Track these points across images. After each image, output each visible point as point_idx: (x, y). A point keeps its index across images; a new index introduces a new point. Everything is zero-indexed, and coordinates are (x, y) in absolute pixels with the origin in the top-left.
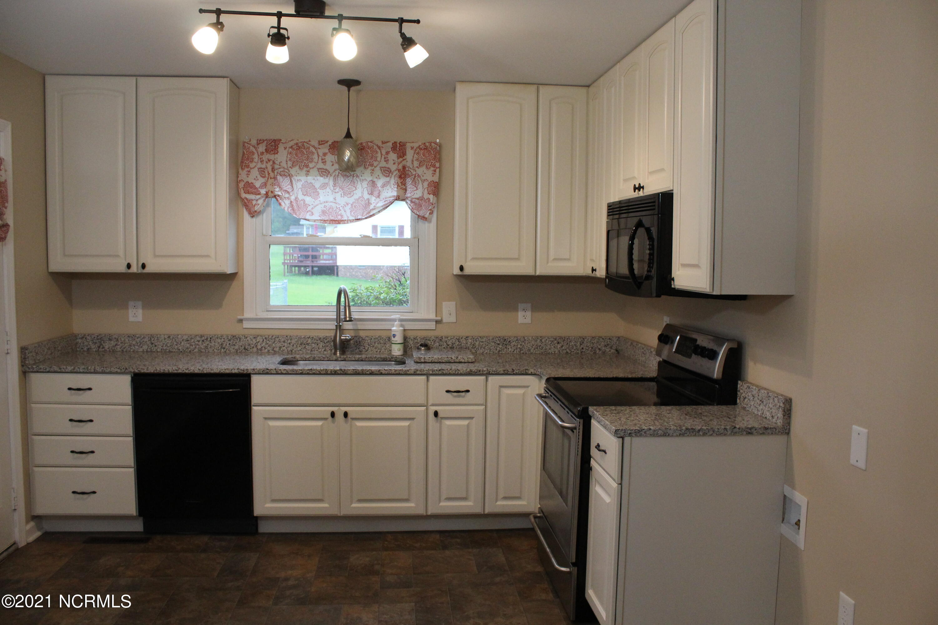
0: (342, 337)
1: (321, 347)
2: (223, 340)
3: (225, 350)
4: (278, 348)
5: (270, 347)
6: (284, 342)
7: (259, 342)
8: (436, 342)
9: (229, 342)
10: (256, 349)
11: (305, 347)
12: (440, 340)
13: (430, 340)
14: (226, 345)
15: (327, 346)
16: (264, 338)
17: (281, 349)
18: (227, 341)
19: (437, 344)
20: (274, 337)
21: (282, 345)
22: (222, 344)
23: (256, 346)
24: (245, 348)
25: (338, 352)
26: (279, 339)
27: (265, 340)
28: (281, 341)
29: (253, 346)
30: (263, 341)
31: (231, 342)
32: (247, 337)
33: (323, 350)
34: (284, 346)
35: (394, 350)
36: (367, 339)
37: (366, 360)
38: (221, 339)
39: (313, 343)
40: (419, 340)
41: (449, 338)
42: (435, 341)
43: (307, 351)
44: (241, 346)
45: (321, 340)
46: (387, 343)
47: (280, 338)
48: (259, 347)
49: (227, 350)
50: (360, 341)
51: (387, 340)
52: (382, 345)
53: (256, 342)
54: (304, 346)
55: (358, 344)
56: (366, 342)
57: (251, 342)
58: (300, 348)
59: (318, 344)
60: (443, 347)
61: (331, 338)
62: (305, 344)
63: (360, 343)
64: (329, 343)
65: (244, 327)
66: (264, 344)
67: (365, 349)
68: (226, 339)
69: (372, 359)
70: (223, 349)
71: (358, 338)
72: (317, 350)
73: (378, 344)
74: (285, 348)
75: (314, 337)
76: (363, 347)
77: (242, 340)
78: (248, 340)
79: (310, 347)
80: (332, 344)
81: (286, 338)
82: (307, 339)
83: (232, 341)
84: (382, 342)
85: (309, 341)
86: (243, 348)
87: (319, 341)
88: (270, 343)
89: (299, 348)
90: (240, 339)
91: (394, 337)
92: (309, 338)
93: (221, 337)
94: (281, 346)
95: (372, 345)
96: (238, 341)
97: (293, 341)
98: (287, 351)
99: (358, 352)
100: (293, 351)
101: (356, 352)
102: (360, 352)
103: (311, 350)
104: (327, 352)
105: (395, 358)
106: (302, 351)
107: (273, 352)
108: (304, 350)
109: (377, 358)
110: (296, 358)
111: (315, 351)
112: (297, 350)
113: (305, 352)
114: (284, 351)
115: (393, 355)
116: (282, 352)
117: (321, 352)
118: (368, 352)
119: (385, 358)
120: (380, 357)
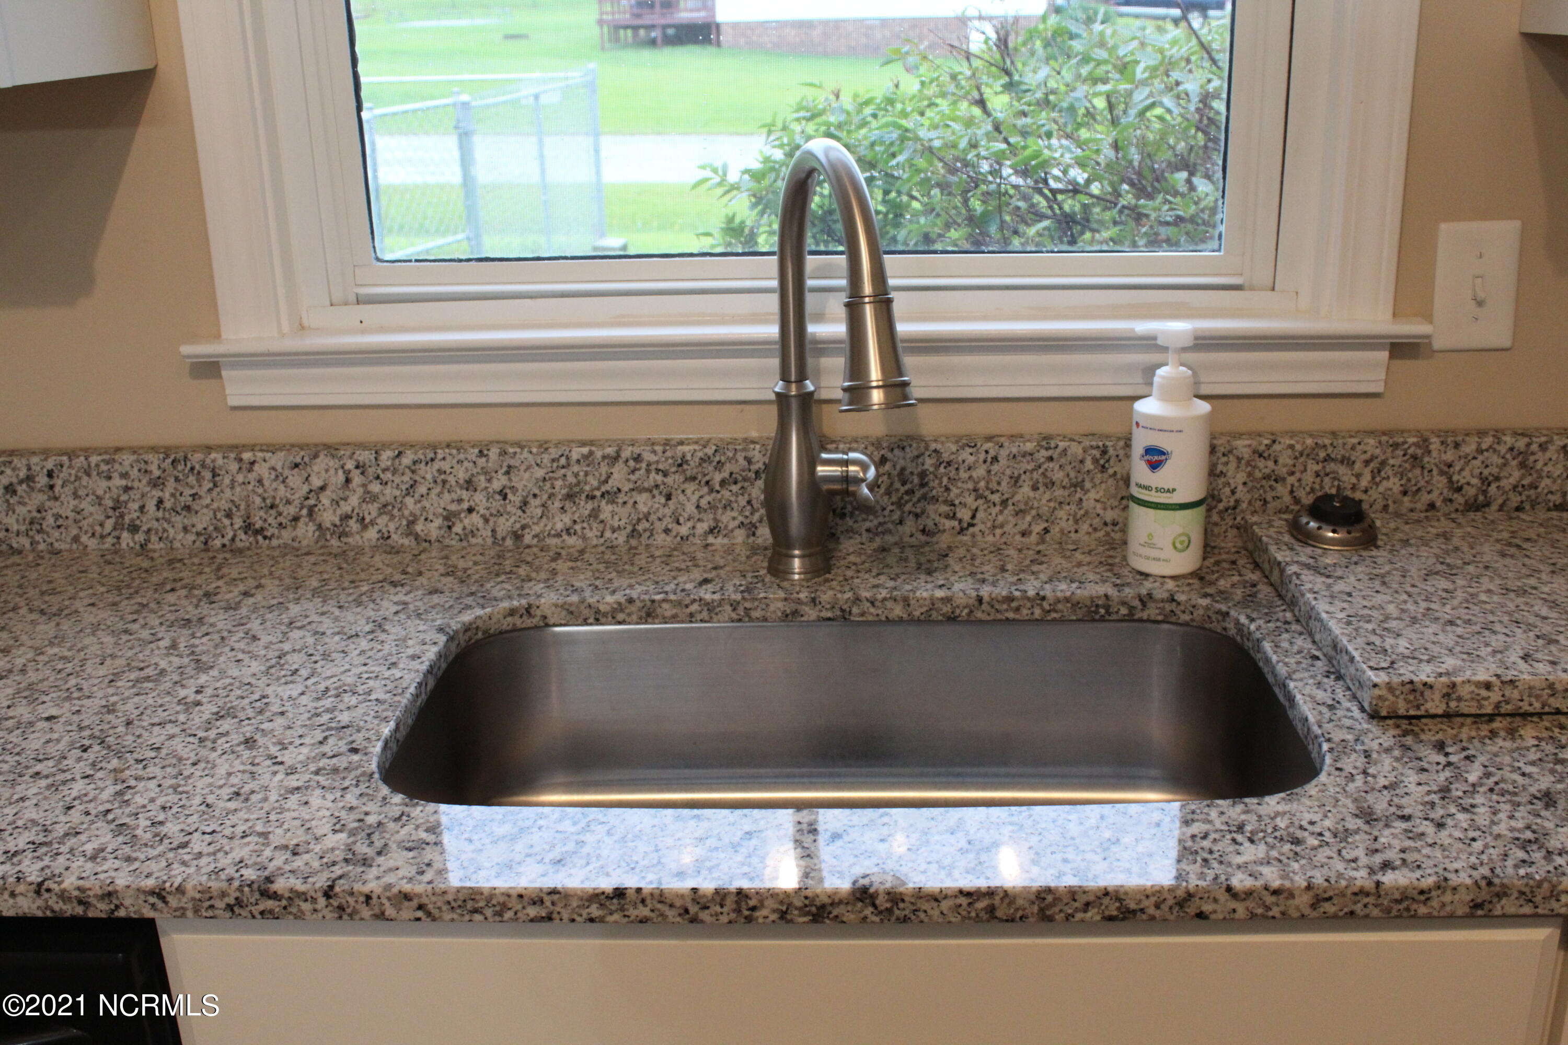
0: (821, 470)
1: (690, 508)
2: (124, 482)
3: (140, 537)
4: (438, 522)
5: (392, 517)
6: (469, 484)
7: (323, 488)
8: (1388, 471)
9: (157, 493)
10: (312, 527)
11: (594, 514)
12: (1414, 457)
13: (1350, 463)
14: (142, 508)
15: (727, 506)
16: (350, 465)
17: (458, 529)
18: (142, 485)
19: (1394, 484)
20: (407, 460)
21: (460, 501)
22: (117, 505)
23: (311, 513)
24: (248, 527)
25: (797, 563)
26: (441, 472)
27: (357, 479)
28: (452, 480)
29: (292, 510)
30: (348, 481)
31: (167, 495)
32: (253, 463)
33: (702, 527)
34: (470, 510)
35: (1152, 546)
36: (971, 459)
37: (979, 615)
38: (109, 478)
39: (641, 490)
40: (1286, 459)
41: (1469, 448)
42: (1383, 463)
43: (608, 534)
44: (229, 515)
45: (690, 470)
46: (1088, 485)
47: (445, 466)
48: (329, 517)
49: (154, 538)
50: (923, 474)
51: (1089, 465)
52: (1059, 493)
53: (306, 488)
54: (590, 505)
55: (911, 492)
56: (963, 475)
57: (282, 491)
58: (567, 519)
59: (669, 497)
60: (1425, 498)
61: (749, 460)
62: (591, 497)
63: (923, 485)
64: (735, 488)
65: (233, 401)
66: (354, 500)
67: (954, 517)
68: (134, 473)
69: (1017, 609)
70: (125, 535)
71: (911, 452)
72: (667, 531)
73: (1035, 488)
74: (475, 518)
75: (648, 456)
76: (944, 508)
77: (227, 481)
78: (260, 481)
79: (623, 512)
80: (757, 491)
81: (482, 461)
82: (604, 469)
83: (171, 485)
84: (1058, 476)
85: (619, 476)
86: (238, 522)
87: (679, 478)
88: (389, 493)
89: (561, 522)
90: (215, 475)
91: (1154, 466)
92: (616, 458)
93: (104, 467)
94: (453, 507)
95: (996, 498)
96: (208, 485)
97: (524, 481)
98: (489, 541)
99: (911, 536)
100: (528, 539)
101: (901, 539)
102: (923, 538)
103: (634, 530)
104: (726, 541)
105: (1163, 601)
106: (579, 532)
107: (414, 543)
108: (591, 529)
109: (1046, 605)
110: (539, 613)
111: (656, 536)
112: (548, 528)
113: (595, 542)
114: (473, 541)
115: (1141, 573)
116: (464, 548)
117: (691, 538)
118: (973, 536)
119: (1097, 606)
120: (1067, 600)
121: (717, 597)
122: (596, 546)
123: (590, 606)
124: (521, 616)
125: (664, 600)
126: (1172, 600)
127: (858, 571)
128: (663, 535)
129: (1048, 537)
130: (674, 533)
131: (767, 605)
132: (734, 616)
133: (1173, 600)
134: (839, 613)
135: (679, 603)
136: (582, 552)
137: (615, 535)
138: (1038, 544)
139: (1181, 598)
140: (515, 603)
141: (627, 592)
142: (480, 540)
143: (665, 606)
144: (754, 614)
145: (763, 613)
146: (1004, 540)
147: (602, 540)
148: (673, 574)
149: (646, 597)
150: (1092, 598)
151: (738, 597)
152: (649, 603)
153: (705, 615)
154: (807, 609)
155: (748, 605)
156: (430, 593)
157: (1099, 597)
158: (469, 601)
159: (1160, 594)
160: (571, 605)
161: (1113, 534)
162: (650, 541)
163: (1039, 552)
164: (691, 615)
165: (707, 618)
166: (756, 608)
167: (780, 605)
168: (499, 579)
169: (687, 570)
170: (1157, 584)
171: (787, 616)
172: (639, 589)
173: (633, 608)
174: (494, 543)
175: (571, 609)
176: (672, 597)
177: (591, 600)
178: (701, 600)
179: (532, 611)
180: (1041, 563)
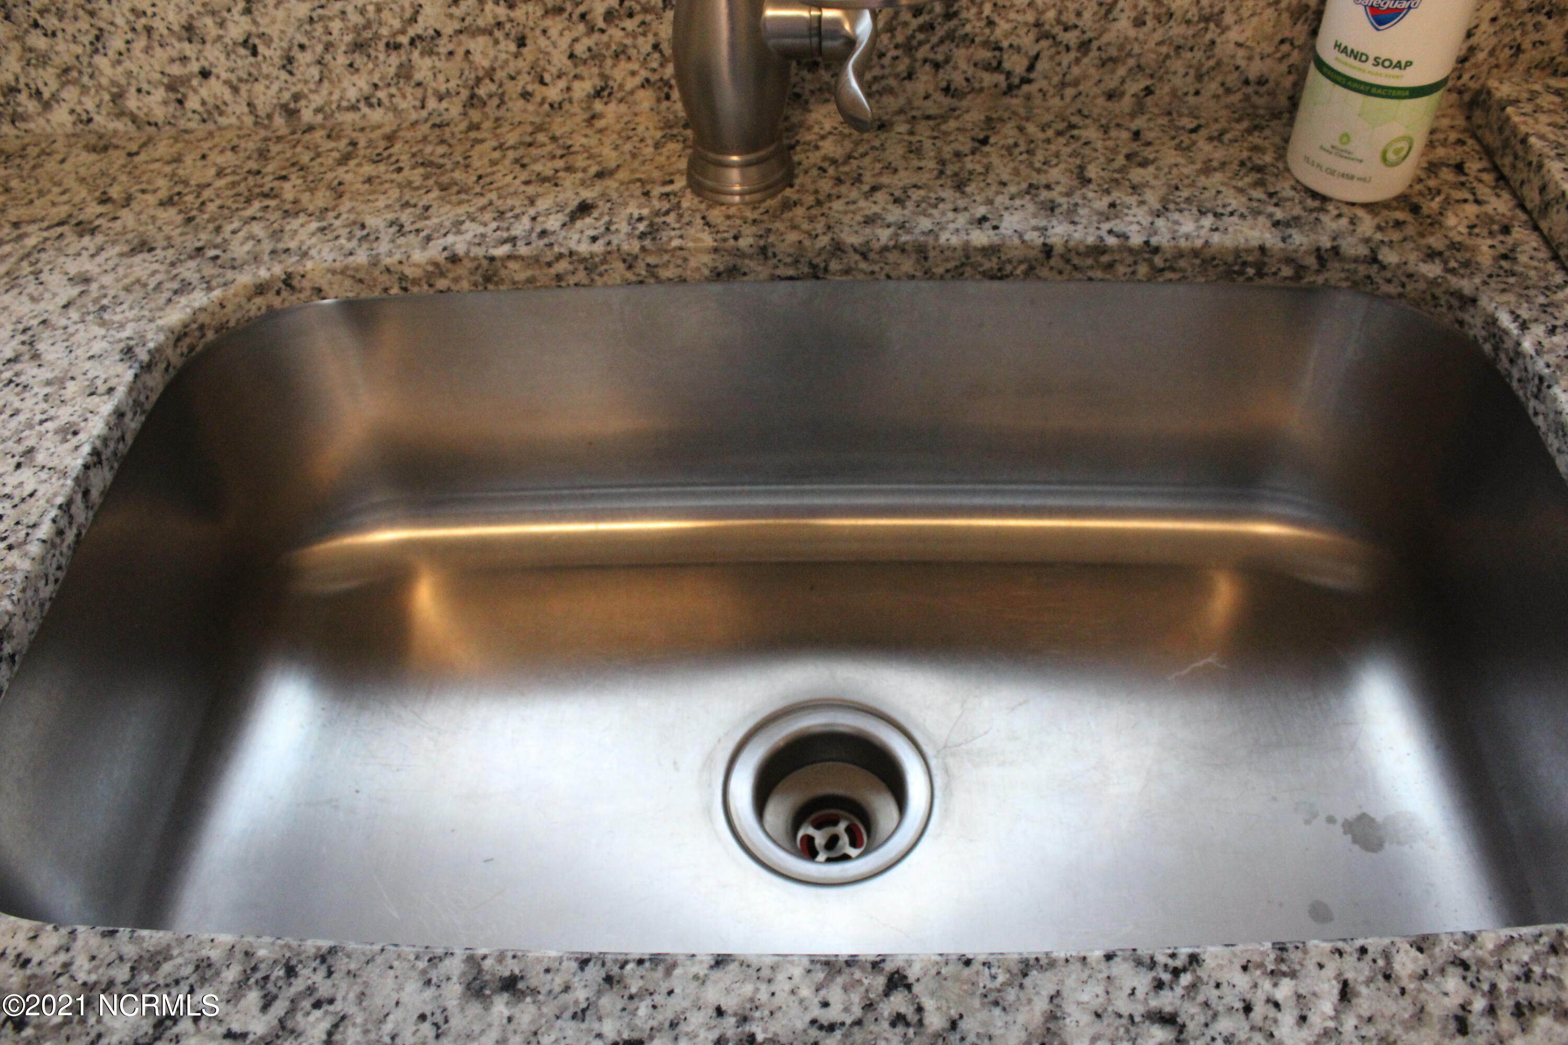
4: (159, 93)
11: (405, 72)
15: (621, 53)
17: (193, 103)
33: (583, 88)
37: (1044, 274)
54: (394, 59)
58: (362, 82)
62: (394, 46)
74: (216, 86)
79: (451, 67)
85: (433, 11)
89: (353, 87)
98: (249, 120)
99: (927, 97)
100: (307, 116)
101: (909, 102)
102: (946, 101)
103: (473, 96)
104: (623, 108)
105: (1356, 260)
106: (386, 101)
107: (131, 128)
108: (404, 97)
109: (1158, 261)
110: (306, 283)
111: (510, 104)
112: (335, 97)
113: (414, 116)
114: (223, 121)
115: (1314, 195)
116: (211, 134)
117: (566, 106)
118: (1028, 97)
119: (1244, 264)
120: (1195, 253)
121: (599, 247)
122: (414, 124)
123: (388, 270)
124: (278, 293)
125: (510, 257)
126: (1373, 259)
127: (839, 181)
128: (521, 103)
129: (1149, 100)
130: (538, 99)
131: (685, 260)
132: (630, 276)
133: (1375, 260)
134: (806, 270)
135: (535, 260)
136: (390, 138)
137: (444, 104)
138: (1133, 115)
139: (1390, 257)
140: (264, 274)
141: (450, 239)
142: (233, 120)
143: (512, 265)
144: (665, 274)
145: (679, 271)
146: (1078, 104)
147: (424, 113)
148: (531, 190)
149: (480, 252)
150: (1237, 252)
151: (634, 246)
152: (485, 263)
153: (581, 276)
154: (752, 264)
155: (651, 260)
156: (133, 252)
157: (1249, 251)
158: (188, 271)
159: (1352, 247)
160: (357, 270)
161: (1255, 99)
162: (502, 113)
163: (1137, 135)
164: (559, 277)
165: (585, 281)
166: (666, 265)
167: (706, 259)
168: (249, 212)
169: (552, 181)
170: (1344, 222)
171: (719, 275)
172: (472, 229)
173: (461, 270)
174: (256, 123)
175: (358, 276)
176: (523, 250)
177: (388, 261)
178: (571, 254)
179: (295, 282)
180: (1144, 164)
